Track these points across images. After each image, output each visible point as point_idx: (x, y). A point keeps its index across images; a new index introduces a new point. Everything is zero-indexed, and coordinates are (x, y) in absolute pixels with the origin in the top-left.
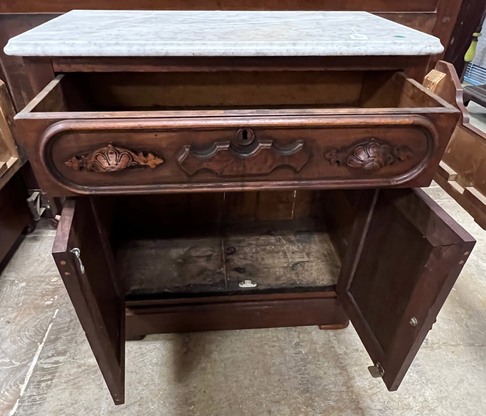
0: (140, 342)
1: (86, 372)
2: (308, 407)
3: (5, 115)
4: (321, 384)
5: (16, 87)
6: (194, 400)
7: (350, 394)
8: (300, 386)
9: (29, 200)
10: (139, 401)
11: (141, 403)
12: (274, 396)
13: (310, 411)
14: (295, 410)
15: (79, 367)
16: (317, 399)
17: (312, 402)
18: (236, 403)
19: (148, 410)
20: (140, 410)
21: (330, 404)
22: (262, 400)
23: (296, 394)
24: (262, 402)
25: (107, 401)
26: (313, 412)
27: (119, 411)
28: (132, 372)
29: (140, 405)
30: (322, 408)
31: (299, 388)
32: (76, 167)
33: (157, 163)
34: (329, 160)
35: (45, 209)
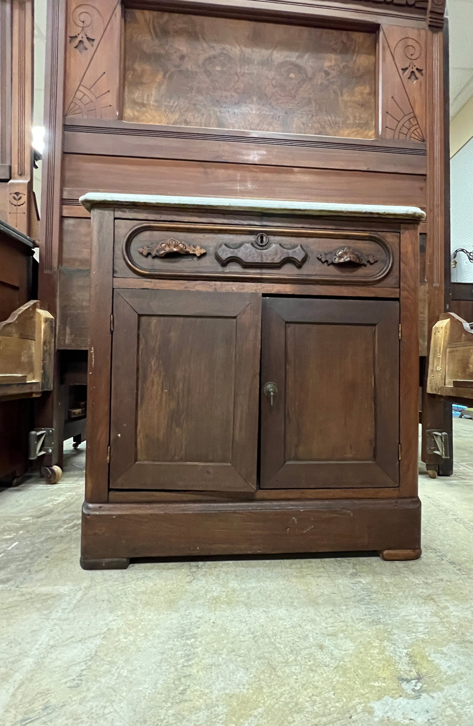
0: (124, 571)
1: (30, 600)
2: (383, 641)
3: (44, 340)
4: (398, 614)
6: (196, 631)
7: (448, 625)
8: (365, 617)
9: (33, 433)
10: (105, 633)
11: (108, 636)
12: (326, 628)
13: (387, 646)
14: (363, 645)
15: (23, 595)
16: (395, 631)
17: (388, 634)
18: (266, 636)
19: (117, 644)
20: (103, 644)
21: (418, 637)
22: (306, 633)
23: (360, 626)
24: (307, 635)
25: (51, 633)
26: (394, 646)
27: (67, 645)
28: (104, 601)
29: (104, 637)
30: (406, 642)
31: (364, 619)
32: (145, 253)
33: (202, 253)
34: (320, 260)
35: (45, 453)
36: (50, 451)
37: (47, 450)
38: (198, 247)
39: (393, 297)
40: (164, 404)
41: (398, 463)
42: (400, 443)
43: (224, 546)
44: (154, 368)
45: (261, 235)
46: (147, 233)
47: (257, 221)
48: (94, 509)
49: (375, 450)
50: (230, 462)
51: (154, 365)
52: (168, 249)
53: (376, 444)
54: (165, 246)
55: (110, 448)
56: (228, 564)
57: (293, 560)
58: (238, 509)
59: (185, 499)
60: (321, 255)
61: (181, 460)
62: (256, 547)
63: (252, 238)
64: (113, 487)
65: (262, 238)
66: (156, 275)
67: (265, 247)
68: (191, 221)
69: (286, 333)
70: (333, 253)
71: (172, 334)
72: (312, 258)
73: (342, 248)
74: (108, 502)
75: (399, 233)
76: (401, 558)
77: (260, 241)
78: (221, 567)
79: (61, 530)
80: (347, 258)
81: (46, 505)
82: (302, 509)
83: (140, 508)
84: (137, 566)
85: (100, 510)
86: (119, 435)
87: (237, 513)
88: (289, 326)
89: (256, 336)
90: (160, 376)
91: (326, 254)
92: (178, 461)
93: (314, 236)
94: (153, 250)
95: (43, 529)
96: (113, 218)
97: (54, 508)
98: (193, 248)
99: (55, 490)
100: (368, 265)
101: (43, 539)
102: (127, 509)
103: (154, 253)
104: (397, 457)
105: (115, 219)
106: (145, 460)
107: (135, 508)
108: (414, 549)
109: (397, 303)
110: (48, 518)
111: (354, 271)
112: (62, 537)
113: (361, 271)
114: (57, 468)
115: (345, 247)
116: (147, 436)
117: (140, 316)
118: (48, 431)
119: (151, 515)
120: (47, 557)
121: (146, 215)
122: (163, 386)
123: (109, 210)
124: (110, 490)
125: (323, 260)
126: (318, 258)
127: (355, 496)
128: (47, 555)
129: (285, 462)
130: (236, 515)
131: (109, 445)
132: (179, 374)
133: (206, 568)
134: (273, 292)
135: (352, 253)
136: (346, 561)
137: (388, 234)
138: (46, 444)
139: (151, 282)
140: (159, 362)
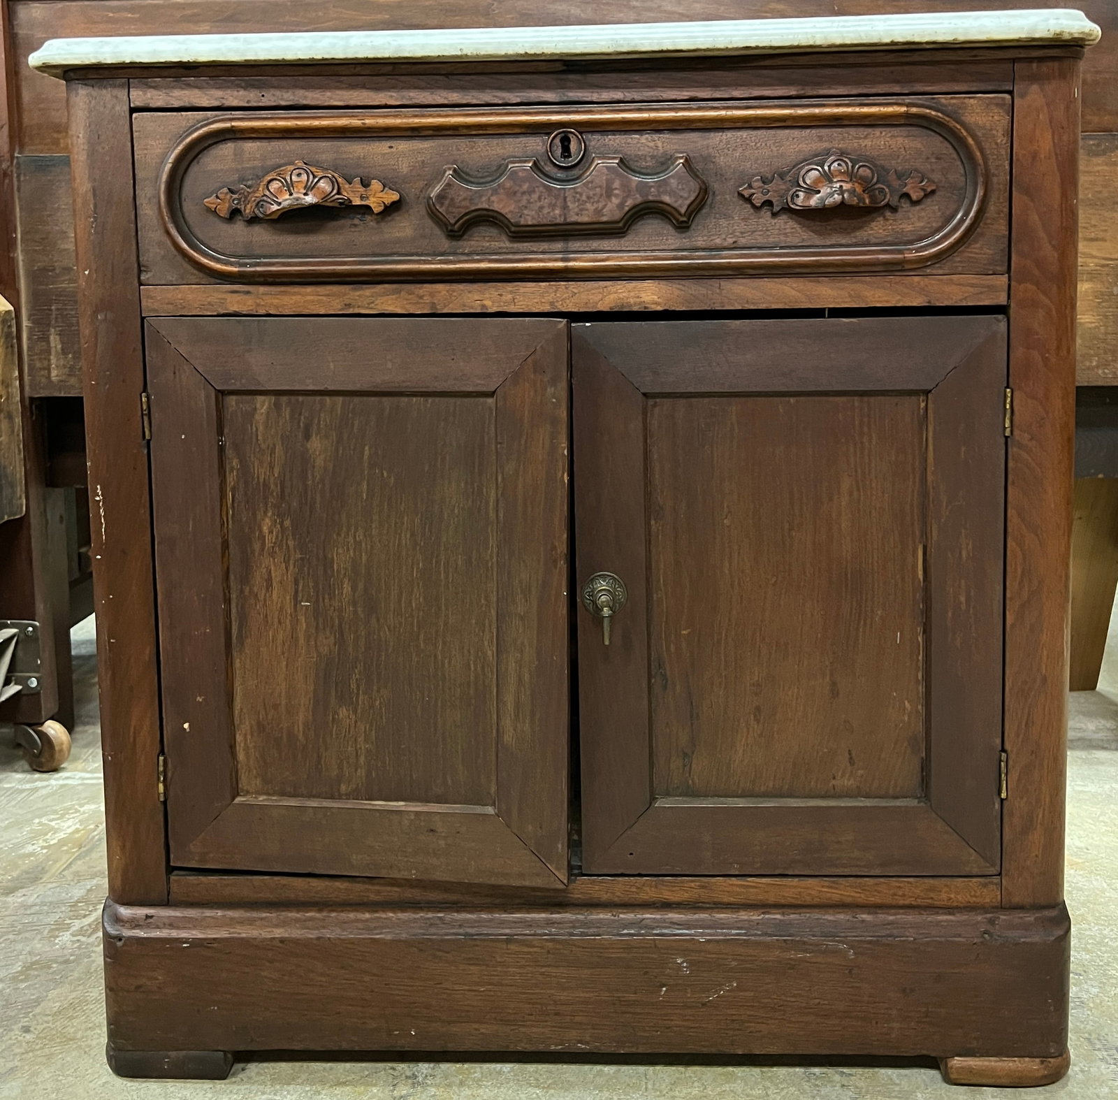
0: (220, 1085)
5: (41, 322)
32: (224, 211)
33: (388, 201)
34: (748, 200)
35: (19, 687)
36: (34, 683)
37: (23, 681)
38: (376, 185)
39: (986, 303)
40: (302, 641)
41: (997, 806)
42: (1003, 750)
43: (484, 1029)
44: (270, 540)
45: (564, 133)
46: (228, 149)
47: (547, 88)
48: (134, 923)
49: (925, 766)
50: (493, 804)
51: (271, 532)
52: (286, 200)
53: (928, 750)
54: (280, 190)
55: (165, 761)
56: (499, 1073)
57: (681, 1069)
58: (519, 931)
59: (373, 897)
60: (750, 187)
61: (355, 795)
62: (573, 1034)
63: (536, 144)
64: (178, 864)
65: (565, 142)
66: (261, 274)
67: (576, 172)
68: (352, 103)
69: (645, 428)
70: (789, 175)
71: (315, 444)
72: (724, 193)
73: (819, 158)
74: (167, 903)
75: (1011, 93)
76: (1004, 1081)
77: (559, 151)
78: (478, 1083)
79: (66, 937)
80: (831, 195)
81: (29, 848)
82: (702, 935)
83: (251, 922)
84: (253, 1068)
85: (148, 926)
86: (186, 726)
87: (517, 941)
88: (655, 405)
89: (553, 448)
90: (287, 562)
91: (765, 181)
92: (348, 796)
93: (727, 125)
94: (247, 202)
95: (20, 933)
96: (126, 108)
97: (48, 858)
98: (362, 189)
99: (53, 794)
100: (905, 205)
101: (18, 967)
102: (219, 924)
103: (248, 210)
104: (995, 791)
105: (133, 110)
106: (259, 793)
107: (241, 922)
108: (1044, 1056)
109: (999, 323)
110: (31, 895)
111: (860, 228)
112: (67, 962)
113: (878, 228)
114: (53, 728)
115: (828, 153)
116: (261, 727)
117: (222, 394)
118: (23, 628)
119: (282, 941)
120: (27, 1030)
121: (219, 93)
122: (296, 592)
123: (114, 86)
124: (170, 870)
125: (758, 199)
126: (741, 195)
127: (861, 898)
128: (24, 1022)
129: (653, 799)
130: (513, 947)
131: (162, 752)
132: (341, 557)
133: (437, 1086)
134: (603, 306)
135: (851, 176)
136: (837, 1078)
137: (972, 102)
138: (19, 666)
139: (248, 293)
140: (282, 524)
